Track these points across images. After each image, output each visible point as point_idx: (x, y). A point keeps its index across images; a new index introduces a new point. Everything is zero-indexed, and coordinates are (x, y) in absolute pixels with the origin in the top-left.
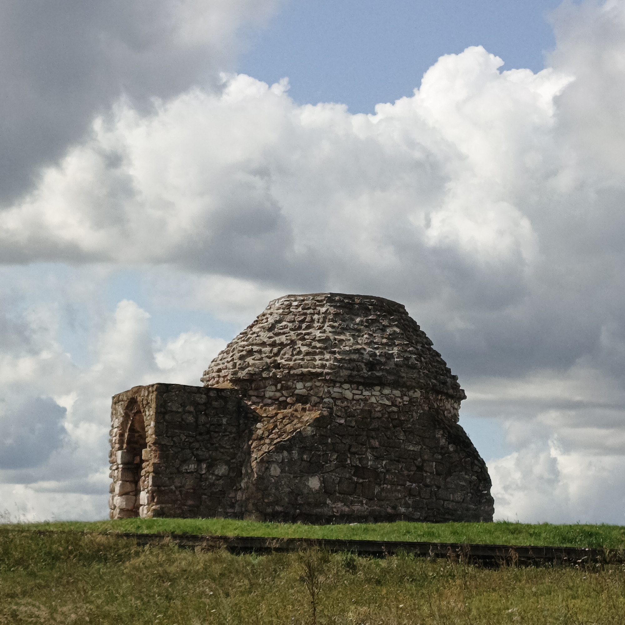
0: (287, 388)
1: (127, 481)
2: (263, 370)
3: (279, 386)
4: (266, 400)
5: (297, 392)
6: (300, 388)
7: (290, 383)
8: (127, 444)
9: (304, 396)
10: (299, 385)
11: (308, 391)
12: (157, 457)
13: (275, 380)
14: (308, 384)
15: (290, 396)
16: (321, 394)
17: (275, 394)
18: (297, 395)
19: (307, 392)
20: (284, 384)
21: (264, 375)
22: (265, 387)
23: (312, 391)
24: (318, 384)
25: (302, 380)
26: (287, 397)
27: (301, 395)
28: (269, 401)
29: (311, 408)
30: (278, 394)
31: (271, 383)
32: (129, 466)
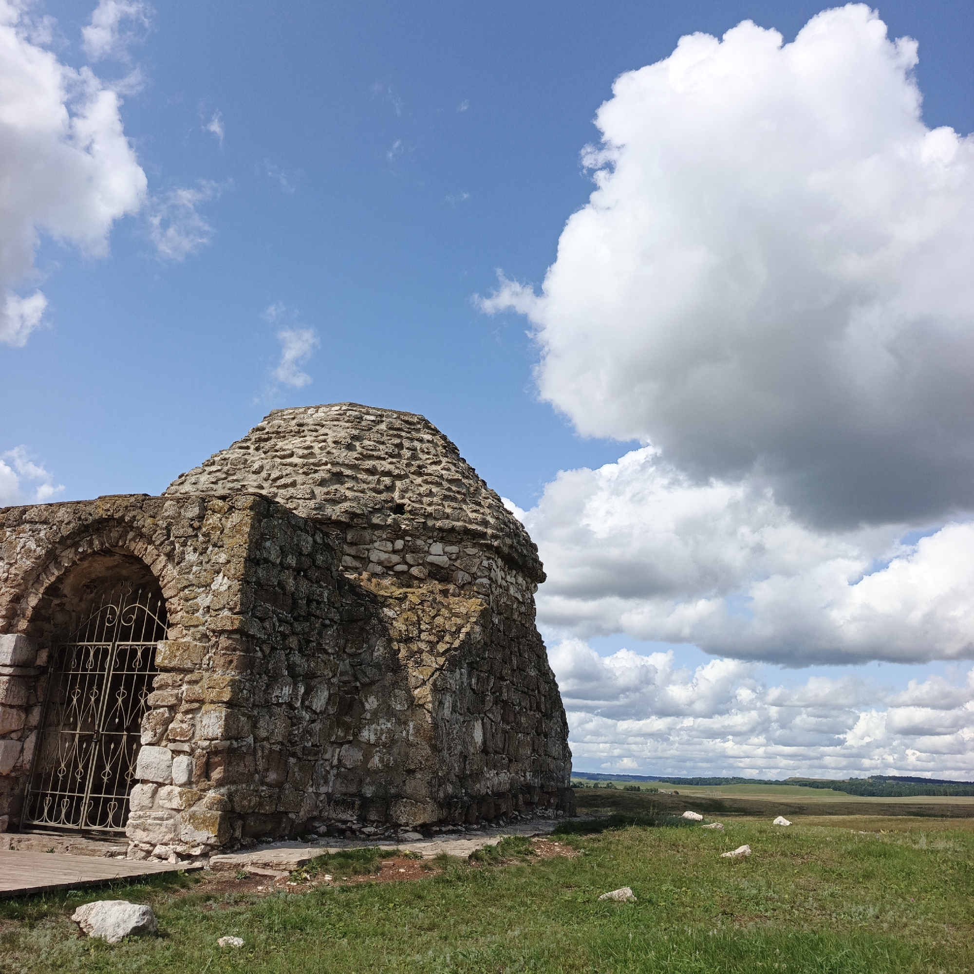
0: (415, 550)
1: (11, 707)
2: (375, 511)
3: (399, 544)
4: (371, 565)
5: (430, 559)
6: (437, 552)
7: (419, 542)
8: (31, 621)
9: (442, 568)
10: (437, 548)
11: (450, 559)
12: (235, 663)
13: (397, 533)
14: (454, 549)
15: (419, 564)
16: (474, 570)
17: (390, 558)
18: (432, 564)
19: (449, 562)
20: (409, 541)
21: (376, 520)
22: (372, 542)
23: (459, 561)
24: (471, 551)
25: (442, 540)
26: (410, 566)
27: (437, 565)
28: (379, 569)
29: (457, 591)
30: (395, 558)
31: (384, 536)
32: (25, 672)
